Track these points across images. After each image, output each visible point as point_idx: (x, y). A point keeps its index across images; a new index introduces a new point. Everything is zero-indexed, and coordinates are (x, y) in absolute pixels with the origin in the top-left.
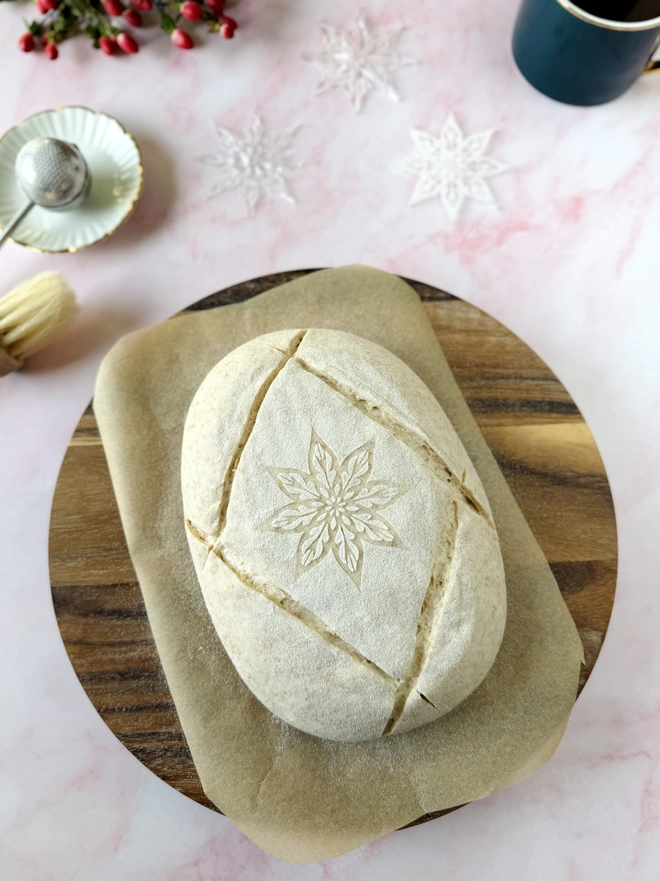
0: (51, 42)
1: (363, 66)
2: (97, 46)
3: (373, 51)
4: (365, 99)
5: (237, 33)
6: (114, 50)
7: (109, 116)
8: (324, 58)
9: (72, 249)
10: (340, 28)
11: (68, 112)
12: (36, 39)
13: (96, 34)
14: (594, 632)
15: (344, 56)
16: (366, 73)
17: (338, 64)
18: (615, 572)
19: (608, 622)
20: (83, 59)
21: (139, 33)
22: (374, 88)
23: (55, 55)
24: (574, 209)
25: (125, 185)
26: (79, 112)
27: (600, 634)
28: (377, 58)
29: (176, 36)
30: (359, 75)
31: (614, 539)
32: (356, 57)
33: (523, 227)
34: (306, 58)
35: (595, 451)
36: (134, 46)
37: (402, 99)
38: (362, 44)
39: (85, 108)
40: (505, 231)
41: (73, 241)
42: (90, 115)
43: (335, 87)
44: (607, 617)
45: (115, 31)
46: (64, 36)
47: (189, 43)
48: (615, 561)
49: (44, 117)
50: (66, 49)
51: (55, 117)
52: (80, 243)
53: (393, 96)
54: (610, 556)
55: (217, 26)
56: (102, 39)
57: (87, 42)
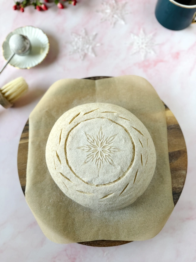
0: (22, 7)
1: (114, 14)
2: (36, 8)
3: (117, 9)
4: (115, 24)
5: (77, 4)
6: (41, 9)
7: (40, 29)
8: (103, 11)
9: (28, 68)
10: (107, 3)
11: (27, 28)
12: (18, 7)
13: (35, 5)
14: (184, 171)
15: (108, 11)
16: (115, 16)
17: (106, 13)
18: (186, 152)
19: (187, 167)
20: (31, 12)
21: (48, 4)
22: (117, 20)
23: (23, 11)
24: (177, 56)
25: (44, 49)
26: (31, 28)
27: (185, 171)
28: (118, 11)
29: (59, 5)
30: (113, 17)
31: (184, 143)
32: (112, 11)
33: (162, 61)
34: (97, 11)
35: (174, 118)
36: (46, 8)
37: (126, 23)
38: (114, 7)
39: (32, 26)
40: (156, 62)
41: (29, 65)
42: (34, 29)
43: (106, 20)
44: (186, 166)
45: (41, 4)
46: (26, 5)
47: (63, 7)
48: (186, 149)
49: (20, 29)
50: (27, 9)
51: (23, 29)
52: (31, 66)
53: (123, 22)
54: (184, 148)
55: (71, 2)
56: (37, 7)
57: (33, 7)
